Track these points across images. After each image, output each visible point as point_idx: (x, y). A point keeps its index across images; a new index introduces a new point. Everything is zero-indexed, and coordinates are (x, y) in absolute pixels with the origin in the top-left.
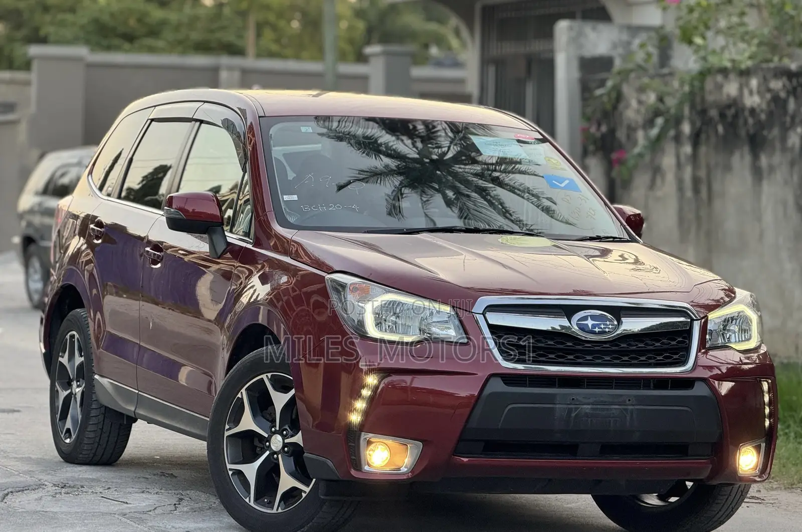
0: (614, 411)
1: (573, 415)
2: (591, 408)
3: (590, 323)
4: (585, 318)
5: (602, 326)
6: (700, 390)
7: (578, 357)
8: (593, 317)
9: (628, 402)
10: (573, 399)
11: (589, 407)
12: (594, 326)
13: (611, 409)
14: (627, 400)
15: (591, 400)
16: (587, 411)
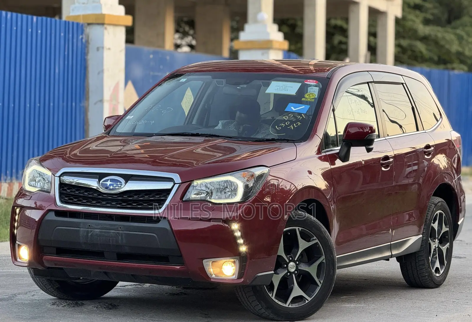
0: (112, 234)
1: (90, 234)
2: (99, 231)
3: (109, 183)
4: (107, 181)
5: (115, 185)
6: (162, 224)
7: (107, 203)
8: (112, 180)
9: (119, 229)
10: (89, 226)
11: (98, 230)
12: (110, 185)
13: (110, 233)
14: (119, 227)
15: (99, 227)
16: (97, 233)
